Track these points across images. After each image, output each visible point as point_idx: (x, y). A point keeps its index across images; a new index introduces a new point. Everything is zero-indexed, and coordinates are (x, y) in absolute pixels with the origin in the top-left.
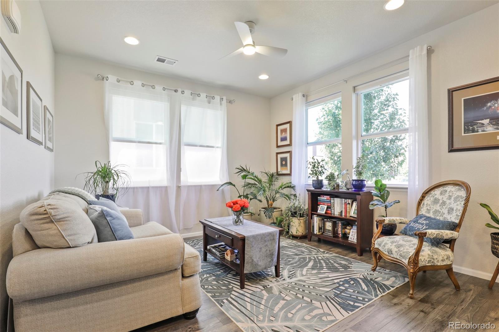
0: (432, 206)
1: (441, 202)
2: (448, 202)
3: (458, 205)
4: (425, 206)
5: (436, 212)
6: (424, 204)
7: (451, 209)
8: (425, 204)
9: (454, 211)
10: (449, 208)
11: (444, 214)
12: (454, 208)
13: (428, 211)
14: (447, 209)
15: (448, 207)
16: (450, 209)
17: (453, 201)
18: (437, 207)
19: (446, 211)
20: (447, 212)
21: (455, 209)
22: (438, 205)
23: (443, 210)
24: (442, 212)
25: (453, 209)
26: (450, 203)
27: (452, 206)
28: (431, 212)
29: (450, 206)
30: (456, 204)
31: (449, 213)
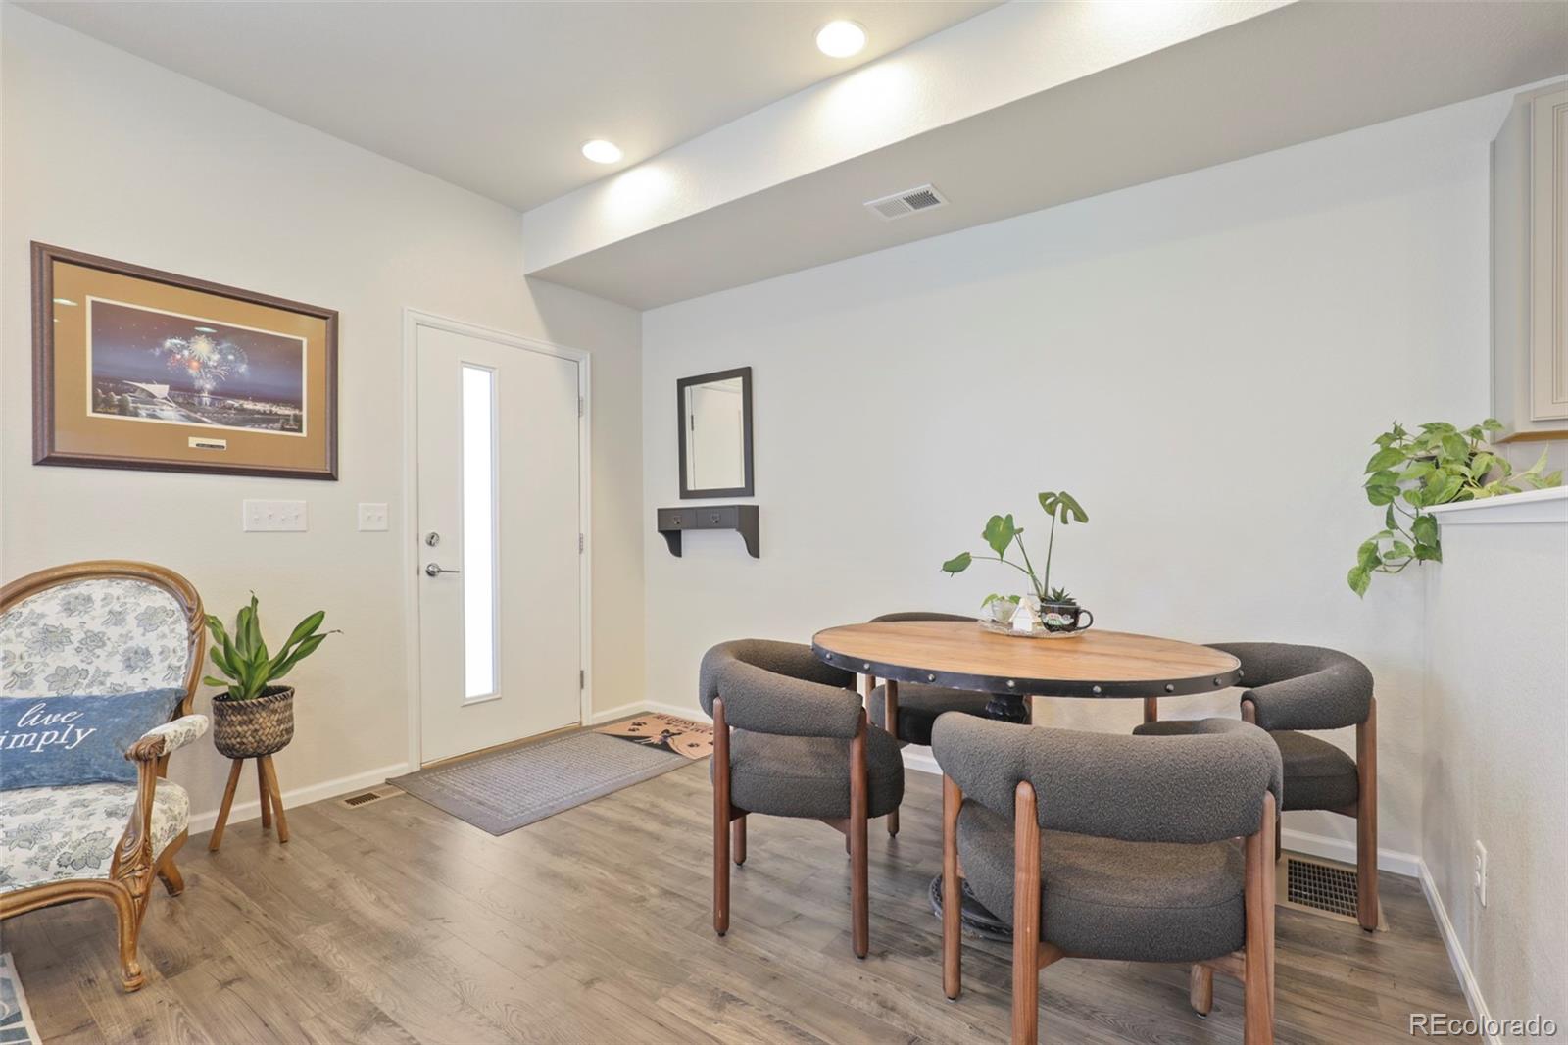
1: (77, 637)
2: (113, 633)
3: (164, 636)
5: (66, 676)
7: (136, 652)
9: (156, 658)
10: (127, 651)
11: (108, 674)
12: (151, 649)
14: (118, 657)
15: (121, 649)
16: (132, 655)
17: (138, 626)
18: (67, 658)
19: (115, 665)
20: (120, 666)
21: (155, 650)
22: (69, 649)
23: (98, 662)
24: (97, 671)
25: (147, 653)
26: (126, 637)
27: (137, 643)
28: (38, 679)
29: (131, 644)
30: (152, 636)
31: (130, 666)
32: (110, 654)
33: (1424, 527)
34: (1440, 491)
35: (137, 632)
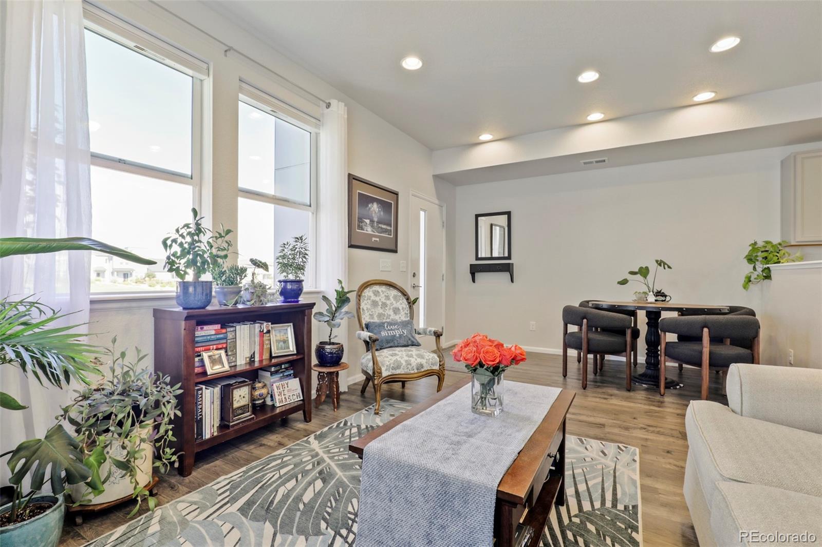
0: (373, 310)
1: (380, 304)
2: (388, 302)
4: (366, 311)
5: (381, 316)
6: (363, 309)
8: (365, 309)
9: (402, 311)
10: (393, 308)
11: (390, 315)
13: (371, 316)
16: (395, 309)
18: (379, 310)
19: (391, 312)
20: (393, 313)
21: (401, 308)
22: (379, 307)
23: (387, 312)
24: (387, 314)
25: (399, 309)
26: (392, 304)
27: (395, 305)
28: (375, 316)
29: (393, 306)
30: (398, 303)
31: (395, 313)
32: (390, 309)
33: (766, 271)
34: (771, 260)
35: (394, 302)
